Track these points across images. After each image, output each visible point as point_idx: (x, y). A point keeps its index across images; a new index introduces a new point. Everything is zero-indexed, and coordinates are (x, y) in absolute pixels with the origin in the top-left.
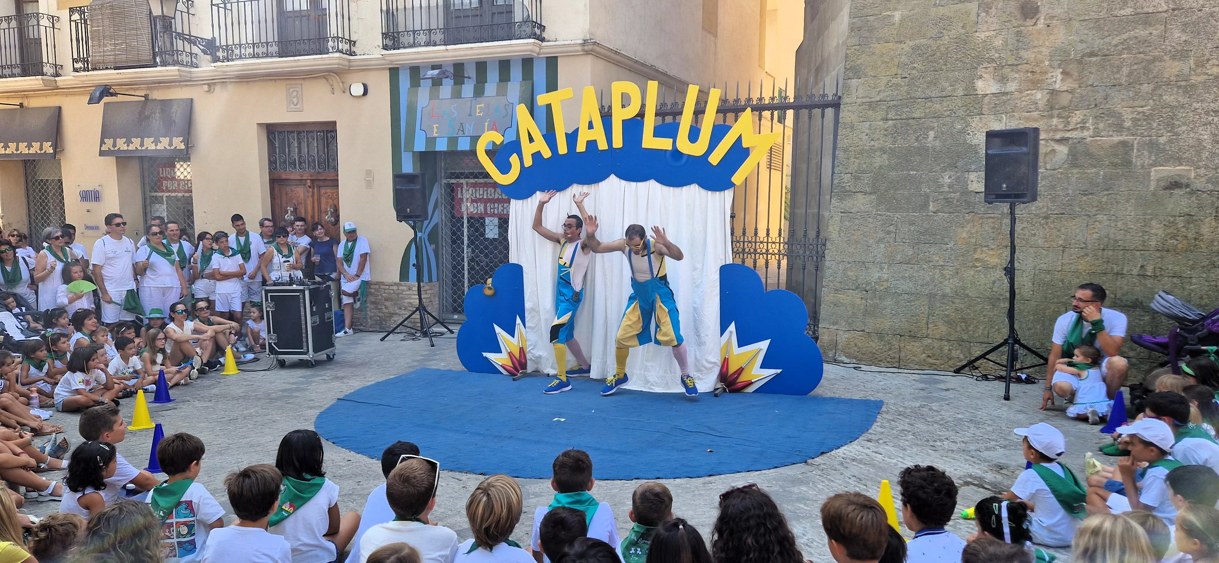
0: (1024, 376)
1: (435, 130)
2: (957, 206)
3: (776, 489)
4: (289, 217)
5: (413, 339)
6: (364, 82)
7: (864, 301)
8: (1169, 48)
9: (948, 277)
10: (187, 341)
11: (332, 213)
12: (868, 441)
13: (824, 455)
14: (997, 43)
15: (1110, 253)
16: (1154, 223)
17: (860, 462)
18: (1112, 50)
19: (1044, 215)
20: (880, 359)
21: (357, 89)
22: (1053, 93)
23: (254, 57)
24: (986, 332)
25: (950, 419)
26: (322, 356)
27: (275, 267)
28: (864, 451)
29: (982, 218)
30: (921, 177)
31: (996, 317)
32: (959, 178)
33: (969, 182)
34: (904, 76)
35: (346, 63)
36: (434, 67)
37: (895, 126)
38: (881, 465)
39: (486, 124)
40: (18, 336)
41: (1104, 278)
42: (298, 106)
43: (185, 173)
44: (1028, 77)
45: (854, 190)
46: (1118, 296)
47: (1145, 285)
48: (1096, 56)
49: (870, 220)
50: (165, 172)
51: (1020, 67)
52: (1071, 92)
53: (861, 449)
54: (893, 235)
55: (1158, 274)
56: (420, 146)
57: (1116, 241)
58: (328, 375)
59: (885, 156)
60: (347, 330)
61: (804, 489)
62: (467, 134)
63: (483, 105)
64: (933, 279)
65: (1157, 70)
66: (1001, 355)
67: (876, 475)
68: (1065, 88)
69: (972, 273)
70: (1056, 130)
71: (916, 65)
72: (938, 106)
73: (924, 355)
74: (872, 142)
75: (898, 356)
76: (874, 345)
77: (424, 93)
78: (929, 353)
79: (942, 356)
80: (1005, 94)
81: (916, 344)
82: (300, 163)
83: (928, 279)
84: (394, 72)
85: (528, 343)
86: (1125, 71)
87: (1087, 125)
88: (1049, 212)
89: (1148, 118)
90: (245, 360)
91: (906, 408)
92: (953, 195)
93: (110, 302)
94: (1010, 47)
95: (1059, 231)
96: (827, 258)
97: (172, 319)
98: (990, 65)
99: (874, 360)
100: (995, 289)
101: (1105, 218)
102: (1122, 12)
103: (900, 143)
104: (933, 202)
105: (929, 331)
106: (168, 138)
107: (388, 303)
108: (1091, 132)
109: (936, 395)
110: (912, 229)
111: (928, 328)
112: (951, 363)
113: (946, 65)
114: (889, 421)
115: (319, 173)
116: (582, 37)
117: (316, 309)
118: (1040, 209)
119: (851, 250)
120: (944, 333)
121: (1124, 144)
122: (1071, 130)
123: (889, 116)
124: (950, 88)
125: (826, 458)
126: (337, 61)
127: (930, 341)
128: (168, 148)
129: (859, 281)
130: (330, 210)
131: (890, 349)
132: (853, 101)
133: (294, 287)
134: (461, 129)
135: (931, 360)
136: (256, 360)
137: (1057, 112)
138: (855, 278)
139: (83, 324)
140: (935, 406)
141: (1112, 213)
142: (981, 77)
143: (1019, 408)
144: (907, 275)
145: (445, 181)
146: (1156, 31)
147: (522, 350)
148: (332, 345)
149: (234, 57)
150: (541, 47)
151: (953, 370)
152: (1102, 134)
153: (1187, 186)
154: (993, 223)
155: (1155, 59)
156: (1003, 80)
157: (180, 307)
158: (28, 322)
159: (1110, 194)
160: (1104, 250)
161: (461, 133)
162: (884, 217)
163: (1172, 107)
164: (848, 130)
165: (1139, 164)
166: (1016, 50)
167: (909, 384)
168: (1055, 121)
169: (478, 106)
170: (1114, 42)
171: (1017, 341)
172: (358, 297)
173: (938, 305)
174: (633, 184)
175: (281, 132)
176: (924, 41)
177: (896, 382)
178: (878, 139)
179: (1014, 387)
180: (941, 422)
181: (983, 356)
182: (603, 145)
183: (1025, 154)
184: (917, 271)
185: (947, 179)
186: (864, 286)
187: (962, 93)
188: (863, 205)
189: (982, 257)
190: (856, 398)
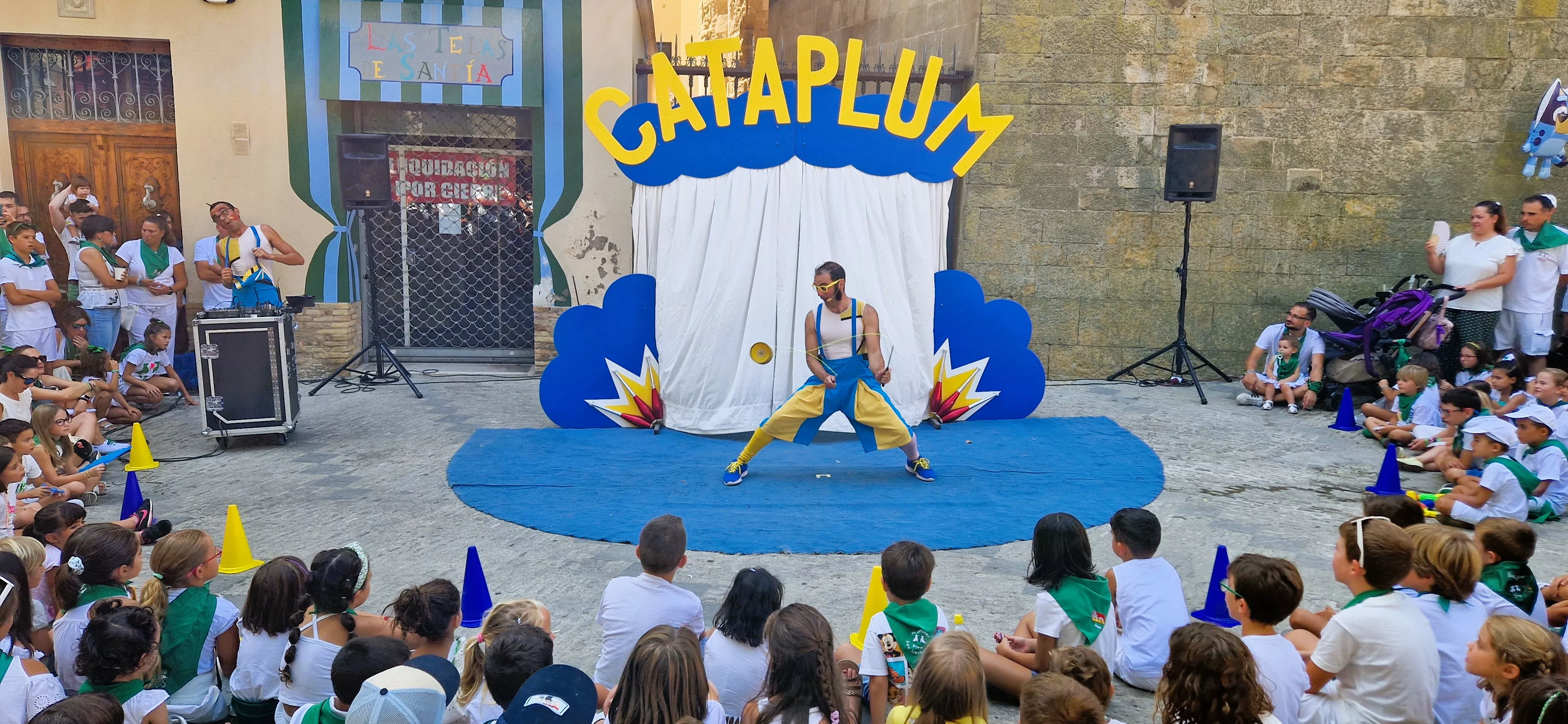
0: (1180, 380)
1: (377, 69)
2: (1107, 203)
8: (1303, 52)
9: (1098, 279)
14: (1145, 29)
15: (1253, 252)
16: (1289, 222)
18: (1253, 48)
22: (1200, 87)
29: (1132, 216)
30: (1069, 170)
32: (1108, 172)
33: (1119, 178)
34: (1047, 55)
37: (1039, 111)
39: (469, 67)
44: (1176, 68)
45: (994, 182)
46: (1259, 294)
47: (1282, 283)
48: (1239, 53)
49: (1014, 217)
51: (1168, 57)
52: (1216, 88)
54: (1039, 234)
55: (1295, 273)
56: (347, 92)
57: (1258, 240)
59: (1028, 145)
62: (435, 80)
63: (461, 38)
64: (1083, 282)
65: (1292, 72)
66: (1166, 359)
68: (1211, 84)
69: (1123, 274)
71: (1060, 44)
72: (1085, 92)
73: (1074, 364)
74: (1014, 128)
77: (349, 9)
78: (1080, 361)
79: (1094, 364)
80: (1154, 84)
81: (1067, 353)
83: (1078, 282)
85: (664, 382)
86: (1265, 71)
87: (1233, 123)
89: (1284, 119)
92: (1102, 191)
94: (1159, 35)
95: (1207, 230)
96: (965, 260)
98: (1139, 52)
100: (1146, 291)
101: (1248, 217)
102: (1262, 11)
103: (1045, 130)
104: (1082, 198)
105: (1080, 338)
108: (1235, 131)
110: (1060, 227)
111: (1078, 335)
112: (1102, 370)
113: (1093, 47)
115: (123, 124)
119: (992, 250)
120: (1095, 340)
121: (1264, 144)
123: (1033, 100)
124: (1098, 73)
127: (1080, 348)
129: (1003, 286)
130: (149, 187)
132: (989, 78)
134: (425, 70)
135: (1081, 369)
137: (1204, 107)
138: (998, 283)
141: (1254, 212)
142: (1129, 64)
146: (1292, 34)
151: (1105, 377)
152: (1245, 133)
153: (1318, 187)
154: (1145, 221)
155: (1292, 62)
156: (1152, 69)
159: (1252, 194)
160: (1247, 249)
161: (424, 78)
162: (1030, 214)
163: (1305, 110)
165: (1277, 164)
166: (1164, 39)
168: (1203, 117)
169: (452, 39)
170: (1256, 41)
171: (1185, 345)
173: (1089, 310)
174: (825, 169)
176: (1069, 18)
178: (1018, 124)
181: (1144, 361)
182: (783, 118)
184: (1066, 274)
185: (1095, 174)
186: (1009, 291)
187: (1110, 80)
188: (1005, 199)
189: (1133, 256)
190: (1074, 416)
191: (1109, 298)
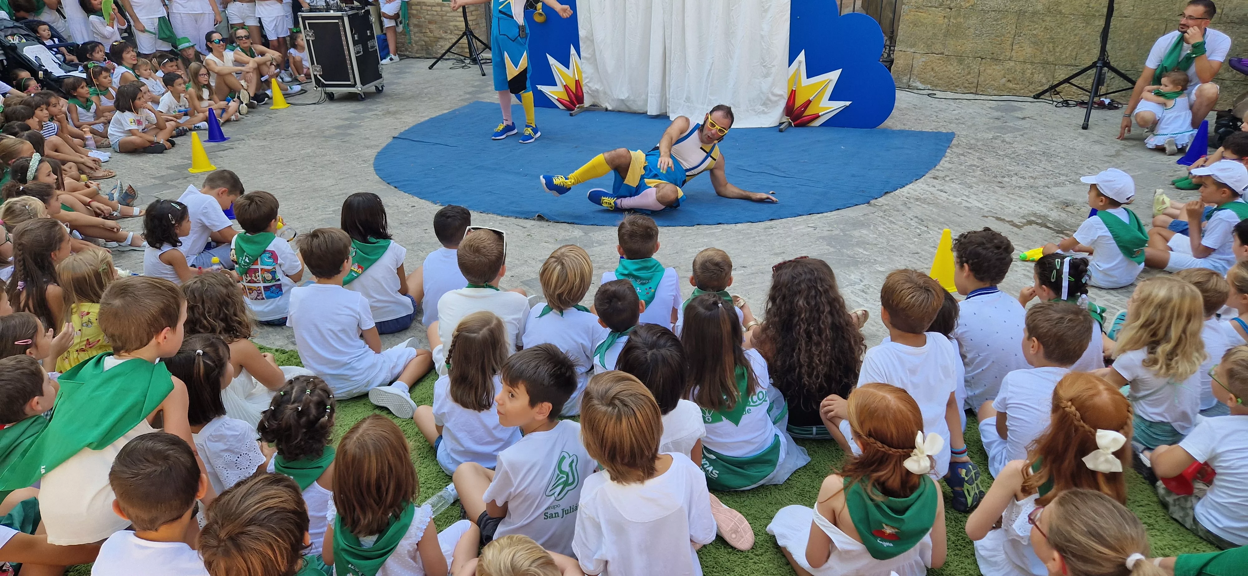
0: (1107, 102)
3: (837, 232)
5: (463, 67)
7: (946, 20)
10: (231, 74)
12: (934, 178)
13: (888, 195)
17: (924, 201)
20: (956, 84)
24: (1074, 54)
25: (1022, 152)
26: (371, 87)
28: (928, 189)
31: (1088, 36)
53: (926, 188)
58: (379, 109)
60: (393, 57)
61: (864, 232)
66: (1087, 80)
67: (939, 215)
73: (1004, 79)
75: (976, 81)
76: (953, 69)
78: (1010, 77)
79: (1023, 81)
81: (997, 67)
85: (584, 76)
90: (292, 92)
91: (977, 140)
93: (143, 31)
97: (211, 50)
99: (950, 85)
100: (1091, 5)
105: (1014, 53)
107: (432, 27)
109: (1011, 124)
111: (1012, 49)
112: (1031, 87)
114: (958, 155)
117: (358, 37)
120: (1028, 55)
125: (889, 198)
127: (1012, 64)
131: (969, 74)
133: (332, 13)
135: (1011, 85)
136: (303, 92)
139: (122, 57)
140: (1008, 137)
143: (1097, 138)
147: (578, 84)
148: (380, 77)
151: (1032, 95)
157: (216, 36)
158: (64, 55)
167: (985, 112)
171: (1107, 64)
172: (400, 19)
173: (1027, 24)
177: (971, 111)
179: (1096, 114)
180: (1013, 156)
181: (1067, 81)
186: (949, 2)
190: (927, 130)
191: (1050, 12)
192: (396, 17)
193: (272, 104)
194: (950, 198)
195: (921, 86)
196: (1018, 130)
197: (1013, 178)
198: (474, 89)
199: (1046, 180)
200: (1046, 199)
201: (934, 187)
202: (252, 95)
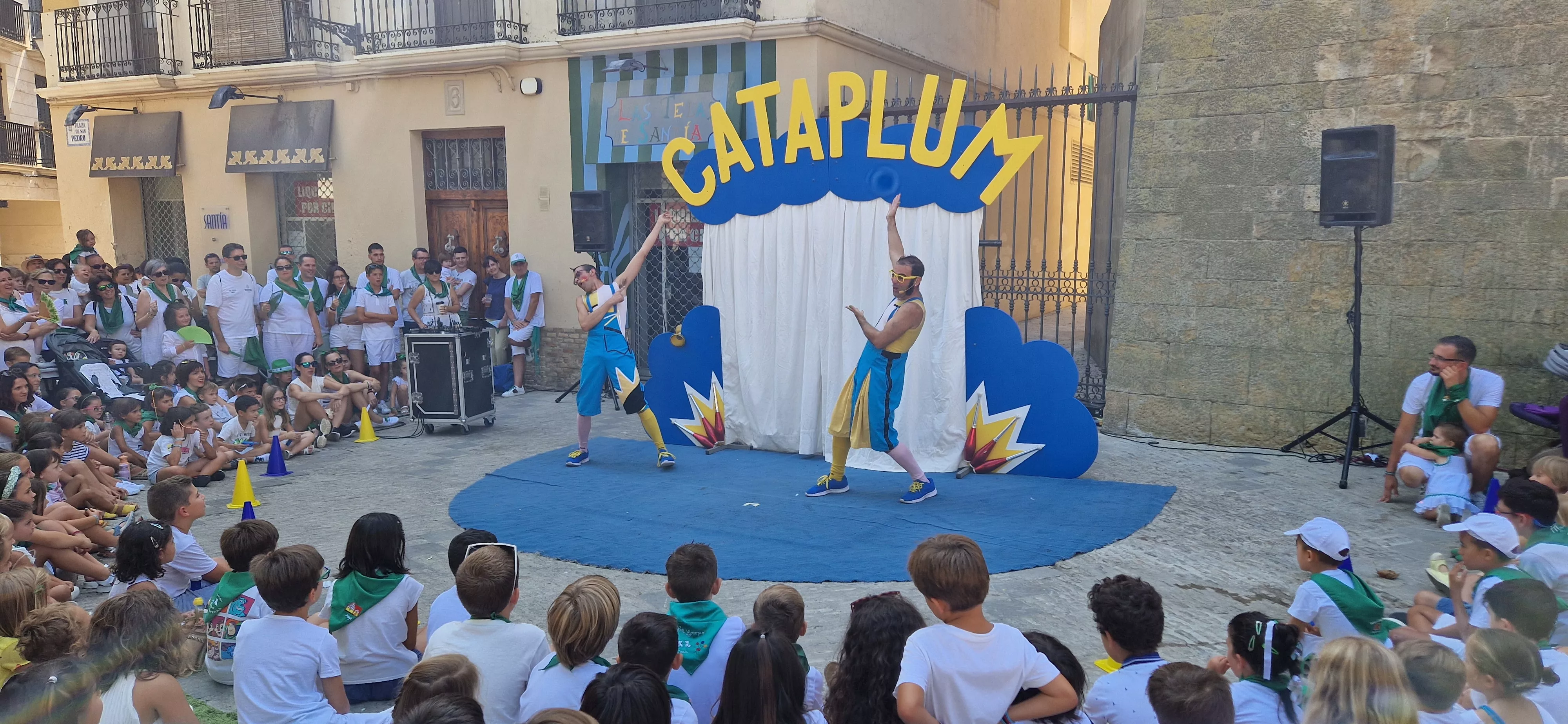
0: (1374, 457)
1: (624, 136)
2: (1289, 231)
3: (1004, 598)
4: (449, 247)
6: (538, 77)
7: (1164, 356)
9: (1276, 324)
10: (315, 401)
11: (500, 242)
12: (1142, 539)
13: (1081, 556)
14: (1345, 12)
15: (1495, 293)
16: (1554, 252)
18: (1501, 18)
19: (1404, 242)
20: (1185, 432)
21: (530, 86)
22: (1420, 77)
23: (404, 47)
24: (1325, 398)
25: (1260, 513)
26: (478, 420)
27: (427, 310)
28: (1134, 552)
29: (1320, 246)
30: (1242, 193)
31: (1337, 378)
32: (1291, 193)
33: (1305, 199)
34: (1220, 58)
35: (516, 53)
36: (622, 56)
37: (1208, 124)
38: (1152, 570)
39: (686, 128)
40: (113, 392)
41: (1486, 327)
42: (459, 108)
43: (328, 193)
44: (1386, 56)
45: (1153, 210)
46: (1505, 351)
47: (1539, 337)
48: (1479, 27)
49: (1175, 249)
50: (305, 192)
51: (1375, 43)
52: (1444, 76)
53: (1131, 550)
54: (1204, 269)
55: (1559, 321)
56: (605, 157)
57: (1503, 277)
58: (482, 444)
59: (1194, 165)
60: (517, 388)
61: (1040, 599)
62: (662, 141)
63: (682, 104)
64: (1255, 328)
65: (1561, 44)
66: (1342, 430)
68: (1436, 71)
69: (1308, 319)
70: (1424, 128)
71: (1236, 43)
72: (1264, 98)
73: (1243, 428)
74: (1178, 146)
75: (1208, 429)
76: (1178, 413)
77: (610, 90)
78: (1250, 425)
79: (1266, 430)
80: (1355, 79)
81: (1233, 413)
82: (463, 180)
83: (1249, 327)
84: (574, 63)
85: (726, 407)
86: (1519, 46)
87: (1466, 120)
88: (1413, 238)
89: (1548, 110)
90: (388, 424)
91: (1205, 497)
92: (1283, 216)
93: (228, 352)
94: (1363, 16)
95: (1426, 263)
96: (1117, 299)
97: (299, 374)
98: (1335, 42)
99: (1177, 434)
100: (1338, 342)
101: (1488, 245)
103: (1215, 146)
104: (1257, 225)
105: (1251, 397)
106: (304, 150)
107: (567, 356)
108: (1470, 130)
109: (1250, 480)
110: (1230, 260)
111: (1248, 392)
112: (1278, 438)
113: (1276, 42)
114: (1177, 513)
115: (484, 192)
116: (806, 14)
117: (470, 363)
118: (1401, 234)
119: (1148, 288)
120: (1269, 399)
121: (1515, 145)
122: (1445, 127)
123: (1201, 111)
124: (1281, 73)
125: (1081, 560)
126: (504, 51)
127: (1250, 409)
128: (305, 161)
129: (1159, 330)
130: (499, 238)
131: (1198, 419)
132: (1154, 91)
133: (443, 334)
134: (655, 134)
135: (1251, 435)
136: (401, 424)
137: (1425, 103)
138: (1153, 326)
139: (187, 379)
140: (1244, 495)
141: (1498, 239)
142: (1323, 58)
143: (1357, 499)
144: (1221, 322)
145: (638, 201)
147: (718, 416)
148: (491, 407)
149: (381, 48)
150: (754, 29)
151: (1280, 447)
152: (1486, 132)
154: (1335, 252)
155: (1559, 31)
156: (1353, 60)
157: (307, 359)
158: (130, 376)
159: (1496, 213)
160: (1486, 288)
161: (655, 140)
162: (1193, 246)
164: (1147, 130)
165: (1535, 172)
166: (1371, 20)
167: (1218, 465)
168: (1422, 115)
169: (676, 105)
170: (1507, 6)
171: (1363, 410)
172: (531, 348)
173: (1262, 362)
174: (856, 204)
175: (438, 142)
176: (1247, 11)
177: (1201, 463)
178: (1186, 142)
179: (1355, 471)
180: (1248, 516)
181: (1319, 430)
182: (817, 154)
183: (1373, 160)
184: (1235, 316)
185: (1275, 195)
186: (1165, 336)
187: (1297, 79)
188: (1164, 229)
189: (1320, 298)
190: (1142, 483)
191: (1288, 348)
192: (526, 344)
193: (358, 437)
194: (1160, 563)
195: (1141, 433)
196: (1258, 486)
197: (1245, 543)
198: (601, 424)
199: (1287, 546)
200: (1284, 569)
201: (1141, 549)
202: (336, 425)
